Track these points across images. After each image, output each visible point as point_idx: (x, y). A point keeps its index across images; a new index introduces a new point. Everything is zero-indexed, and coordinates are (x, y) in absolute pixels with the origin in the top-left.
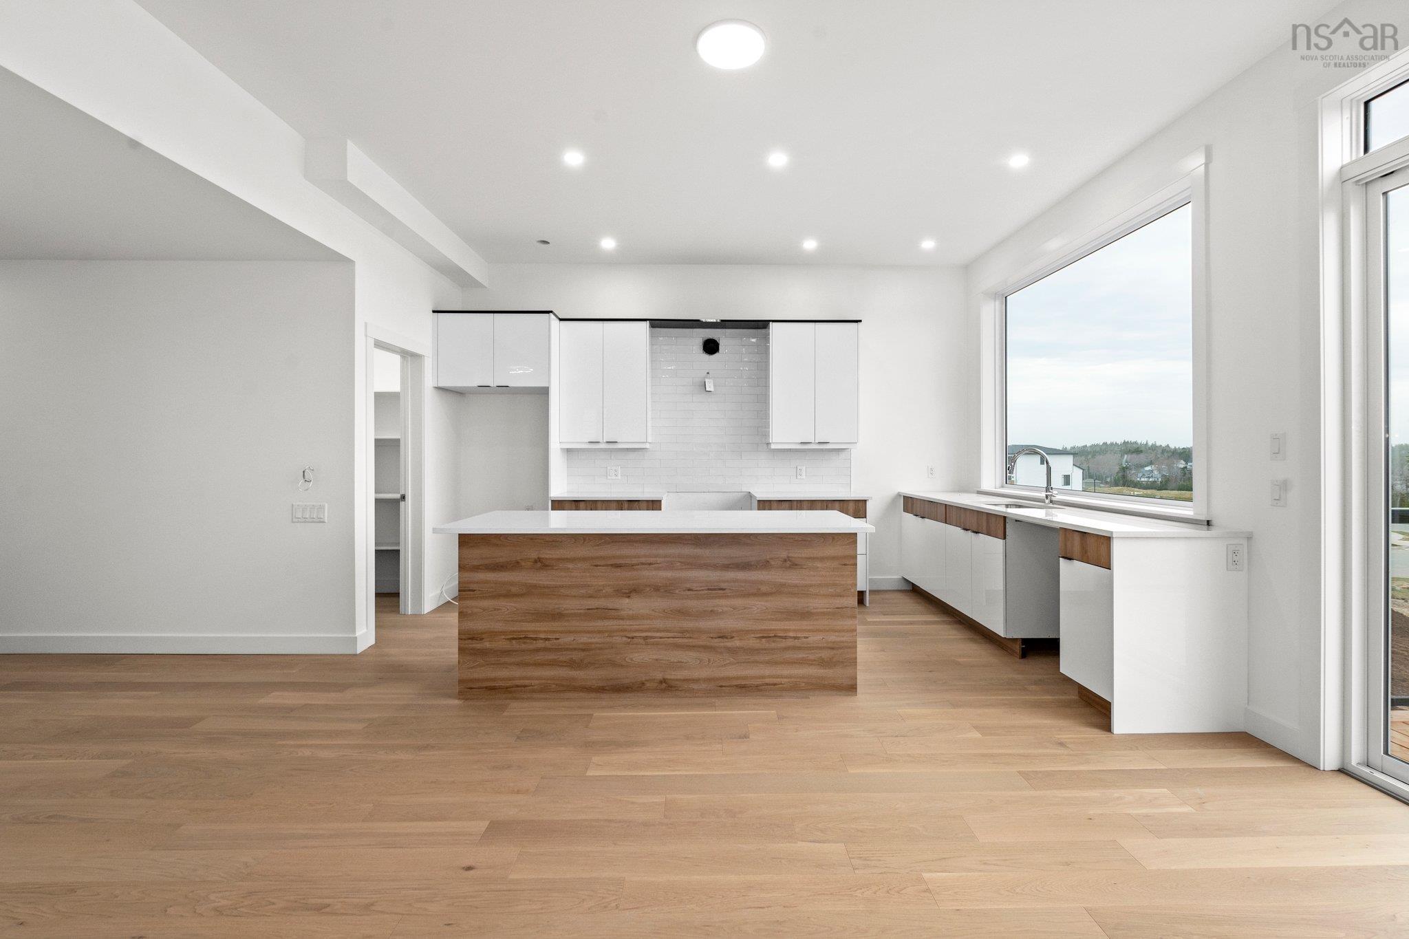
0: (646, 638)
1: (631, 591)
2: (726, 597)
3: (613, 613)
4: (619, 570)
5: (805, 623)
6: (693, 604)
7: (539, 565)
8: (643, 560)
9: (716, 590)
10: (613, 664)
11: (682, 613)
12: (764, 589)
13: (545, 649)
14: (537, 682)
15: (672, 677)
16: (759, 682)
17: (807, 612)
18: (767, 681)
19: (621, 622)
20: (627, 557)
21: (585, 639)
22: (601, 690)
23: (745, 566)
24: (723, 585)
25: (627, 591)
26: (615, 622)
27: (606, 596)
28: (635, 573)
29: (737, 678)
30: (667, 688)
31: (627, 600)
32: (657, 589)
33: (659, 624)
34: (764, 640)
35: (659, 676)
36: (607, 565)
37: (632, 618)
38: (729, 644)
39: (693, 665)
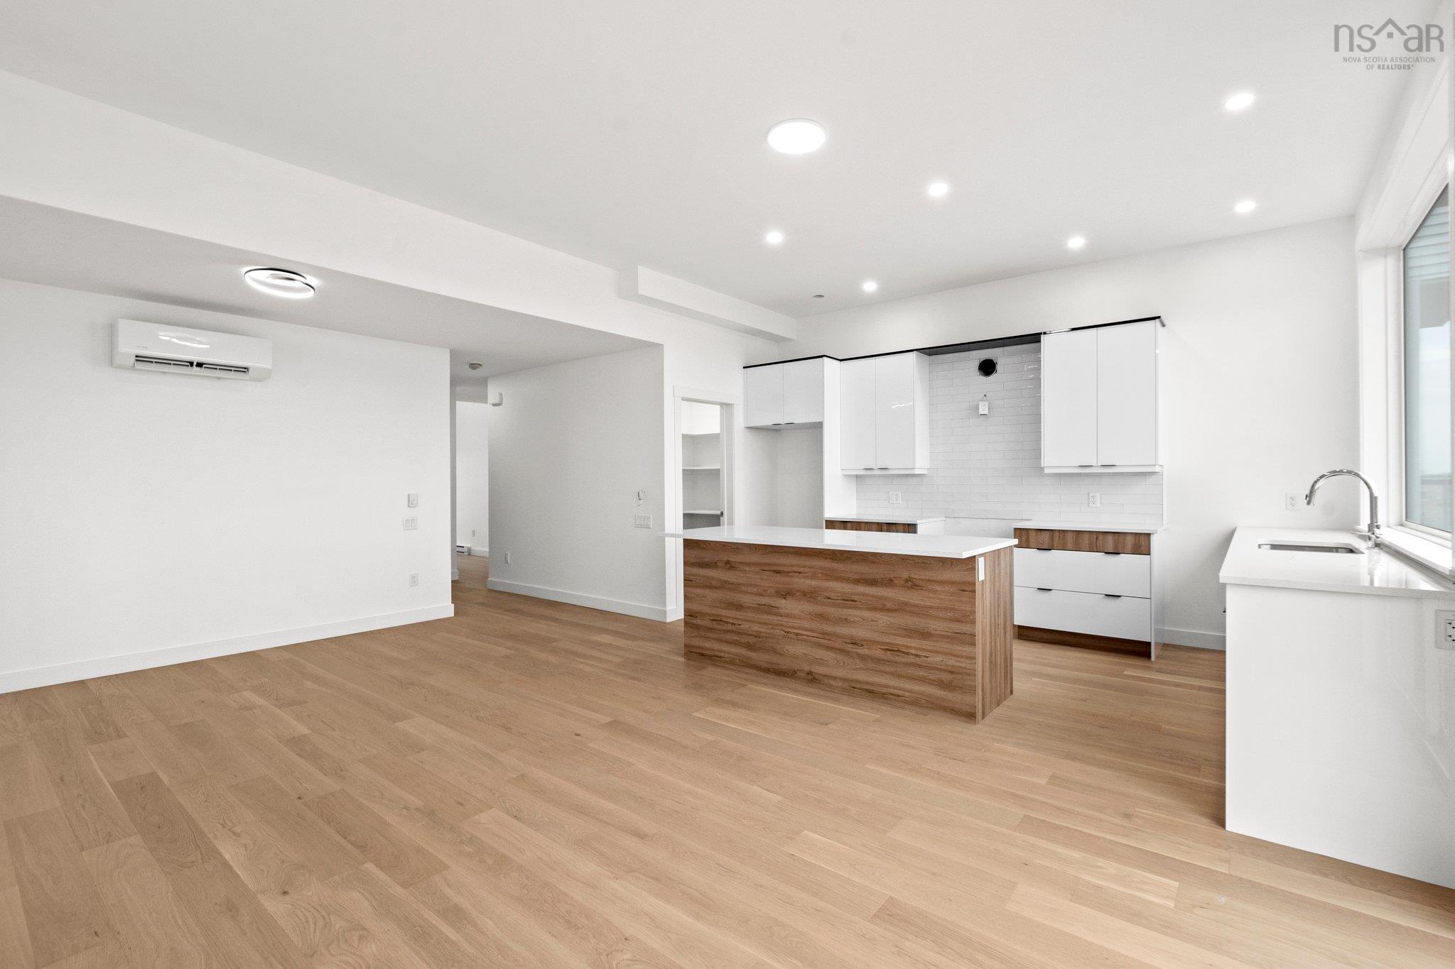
0: (797, 634)
1: (787, 594)
2: (855, 608)
3: (775, 610)
4: (778, 575)
5: (925, 642)
6: (831, 611)
7: (728, 566)
8: (794, 569)
9: (849, 601)
10: (775, 652)
11: (822, 617)
12: (889, 605)
13: (732, 632)
14: (728, 655)
15: (816, 671)
16: (885, 690)
17: (928, 632)
18: (892, 691)
19: (780, 618)
20: (784, 565)
21: (756, 628)
22: (767, 671)
23: (872, 582)
24: (855, 598)
25: (784, 593)
26: (775, 618)
27: (770, 596)
28: (789, 579)
29: (867, 683)
30: (812, 679)
31: (784, 601)
32: (805, 594)
33: (806, 624)
34: (888, 652)
35: (807, 668)
36: (770, 571)
37: (788, 616)
38: (860, 651)
39: (832, 665)
